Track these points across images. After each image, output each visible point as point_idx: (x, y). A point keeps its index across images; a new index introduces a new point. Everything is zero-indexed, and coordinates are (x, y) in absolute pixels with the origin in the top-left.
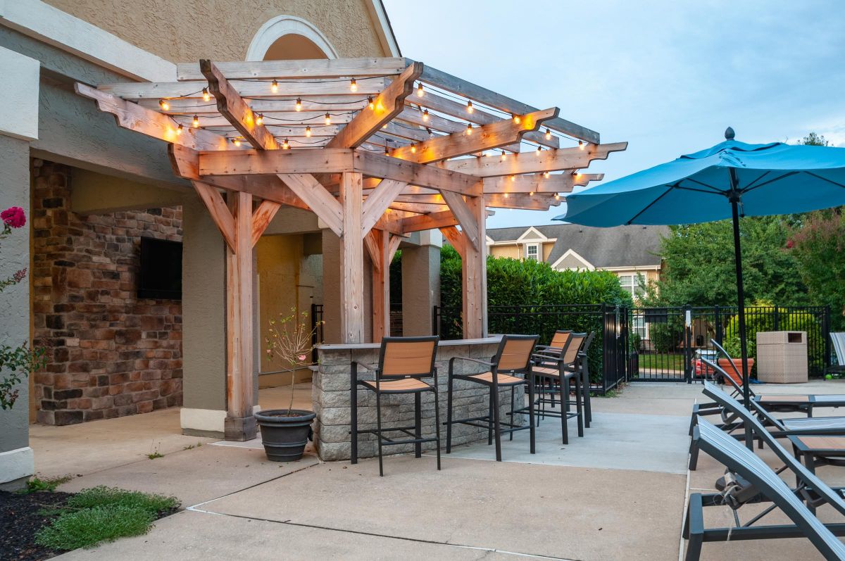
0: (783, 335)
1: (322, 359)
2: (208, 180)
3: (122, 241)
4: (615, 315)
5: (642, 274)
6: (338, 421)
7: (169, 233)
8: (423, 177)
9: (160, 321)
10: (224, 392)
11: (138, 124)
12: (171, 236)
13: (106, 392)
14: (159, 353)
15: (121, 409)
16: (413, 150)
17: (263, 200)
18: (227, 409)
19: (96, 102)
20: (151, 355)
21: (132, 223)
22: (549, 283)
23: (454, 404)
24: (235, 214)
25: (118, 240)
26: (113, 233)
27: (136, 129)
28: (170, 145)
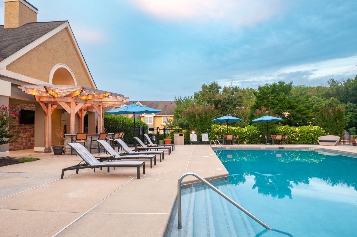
0: (179, 134)
1: (66, 137)
2: (42, 102)
3: (17, 110)
4: (140, 129)
5: (168, 117)
6: (69, 148)
7: (28, 108)
8: (88, 102)
9: (25, 129)
10: (44, 143)
11: (29, 92)
12: (28, 109)
13: (13, 145)
14: (25, 136)
15: (16, 149)
16: (86, 97)
17: (53, 105)
18: (45, 147)
19: (21, 89)
20: (23, 137)
21: (19, 106)
22: (124, 122)
23: (92, 145)
24: (47, 108)
25: (16, 110)
26: (14, 109)
27: (28, 93)
28: (35, 96)
